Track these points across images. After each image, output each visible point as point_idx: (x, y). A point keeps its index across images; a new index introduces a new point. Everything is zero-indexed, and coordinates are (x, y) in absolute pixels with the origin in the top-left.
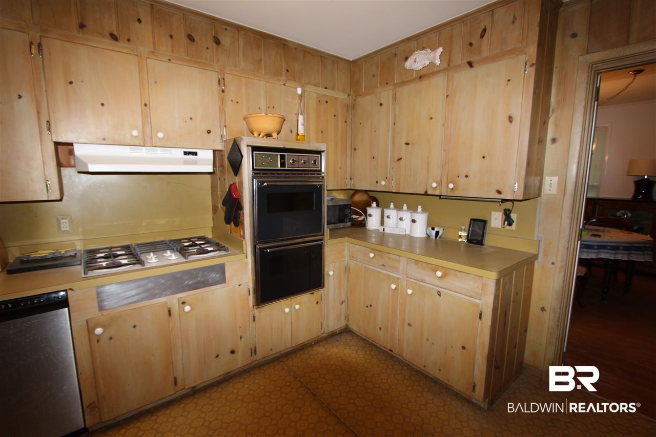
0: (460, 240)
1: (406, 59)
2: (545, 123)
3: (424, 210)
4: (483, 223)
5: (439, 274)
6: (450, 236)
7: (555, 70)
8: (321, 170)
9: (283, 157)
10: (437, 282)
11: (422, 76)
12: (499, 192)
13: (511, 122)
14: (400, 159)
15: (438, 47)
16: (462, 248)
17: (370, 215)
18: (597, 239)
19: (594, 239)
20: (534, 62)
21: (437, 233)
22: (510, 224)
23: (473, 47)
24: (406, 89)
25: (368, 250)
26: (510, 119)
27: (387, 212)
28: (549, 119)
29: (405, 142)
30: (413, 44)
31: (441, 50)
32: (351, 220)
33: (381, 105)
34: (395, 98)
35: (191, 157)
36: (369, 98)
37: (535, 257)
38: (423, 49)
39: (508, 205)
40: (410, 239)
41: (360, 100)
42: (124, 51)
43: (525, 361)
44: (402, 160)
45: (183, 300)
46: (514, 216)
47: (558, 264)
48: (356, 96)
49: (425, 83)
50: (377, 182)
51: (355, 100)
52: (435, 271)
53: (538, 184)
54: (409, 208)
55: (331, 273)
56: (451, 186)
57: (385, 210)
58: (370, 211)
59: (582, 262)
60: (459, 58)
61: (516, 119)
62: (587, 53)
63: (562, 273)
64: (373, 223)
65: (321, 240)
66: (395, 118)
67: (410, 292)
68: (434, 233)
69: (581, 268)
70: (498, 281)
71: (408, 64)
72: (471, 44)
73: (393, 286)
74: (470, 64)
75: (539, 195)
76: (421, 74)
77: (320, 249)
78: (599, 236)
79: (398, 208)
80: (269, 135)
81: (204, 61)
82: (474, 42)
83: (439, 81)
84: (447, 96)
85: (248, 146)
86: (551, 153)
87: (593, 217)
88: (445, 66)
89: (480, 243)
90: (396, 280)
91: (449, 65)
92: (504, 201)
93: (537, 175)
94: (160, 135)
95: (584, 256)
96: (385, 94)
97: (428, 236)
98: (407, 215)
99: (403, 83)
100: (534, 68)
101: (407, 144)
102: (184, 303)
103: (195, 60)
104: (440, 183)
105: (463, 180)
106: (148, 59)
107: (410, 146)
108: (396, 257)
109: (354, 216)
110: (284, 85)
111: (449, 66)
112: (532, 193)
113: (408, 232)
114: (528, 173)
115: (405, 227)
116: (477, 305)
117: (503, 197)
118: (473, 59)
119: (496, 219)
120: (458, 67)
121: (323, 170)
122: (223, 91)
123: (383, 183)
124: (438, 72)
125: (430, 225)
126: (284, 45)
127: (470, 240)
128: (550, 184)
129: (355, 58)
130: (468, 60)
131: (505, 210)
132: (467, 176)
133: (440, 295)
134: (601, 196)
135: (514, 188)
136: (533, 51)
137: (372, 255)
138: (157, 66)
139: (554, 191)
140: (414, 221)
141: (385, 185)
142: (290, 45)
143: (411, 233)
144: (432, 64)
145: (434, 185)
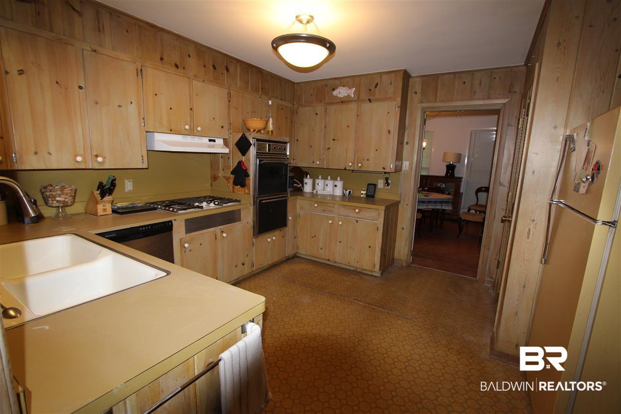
0: (362, 196)
1: (334, 90)
2: (404, 134)
3: (341, 180)
4: (374, 186)
5: (357, 211)
6: (356, 194)
7: (408, 108)
8: (286, 154)
9: (269, 145)
10: (356, 215)
11: (344, 101)
12: (384, 168)
13: (389, 133)
14: (329, 148)
15: (353, 88)
16: (363, 200)
17: (306, 183)
18: (427, 197)
19: (425, 197)
20: (400, 105)
21: (350, 192)
22: (388, 185)
23: (371, 92)
24: (333, 108)
25: (313, 202)
26: (389, 132)
27: (317, 181)
28: (405, 132)
29: (332, 138)
30: (337, 82)
31: (354, 89)
32: (293, 187)
33: (317, 114)
34: (326, 111)
35: (212, 143)
36: (308, 109)
37: (399, 202)
38: (344, 86)
39: (387, 175)
40: (333, 197)
41: (301, 109)
42: (182, 75)
43: (395, 258)
44: (330, 150)
45: (222, 230)
46: (389, 181)
47: (409, 205)
48: (298, 106)
49: (345, 106)
50: (313, 162)
51: (298, 108)
52: (355, 210)
53: (400, 165)
54: (332, 179)
55: (290, 218)
56: (360, 165)
57: (316, 180)
58: (306, 180)
59: (419, 210)
60: (363, 96)
61: (392, 132)
62: (421, 103)
63: (411, 209)
64: (308, 188)
65: (287, 197)
66: (326, 123)
67: (340, 223)
68: (348, 192)
69: (419, 214)
70: (385, 211)
71: (335, 93)
72: (370, 90)
73: (330, 222)
74: (370, 100)
75: (401, 171)
76: (343, 100)
77: (285, 202)
78: (428, 196)
79: (325, 178)
80: (259, 131)
81: (220, 82)
82: (372, 89)
83: (353, 106)
84: (358, 115)
85: (253, 138)
86: (406, 148)
87: (426, 186)
88: (356, 99)
89: (373, 197)
90: (332, 218)
91: (359, 98)
92: (385, 173)
93: (400, 160)
94: (199, 129)
95: (421, 207)
96: (320, 109)
97: (344, 195)
98: (330, 183)
99: (331, 104)
100: (399, 109)
101: (334, 140)
102: (222, 232)
103: (217, 81)
104: (353, 163)
105: (366, 162)
106: (193, 81)
107: (336, 141)
108: (332, 205)
109: (295, 185)
110: (260, 97)
111: (358, 100)
112: (398, 170)
113: (331, 193)
114: (397, 160)
115: (329, 190)
116: (376, 224)
117: (385, 171)
118: (371, 98)
119: (381, 184)
120: (363, 100)
121: (288, 154)
122: (230, 101)
123: (318, 163)
124: (352, 101)
125: (345, 188)
126: (261, 72)
127: (367, 196)
128: (406, 165)
129: (298, 82)
130: (369, 98)
131: (386, 178)
132: (368, 160)
133: (357, 222)
134: (430, 174)
135: (392, 167)
136: (399, 100)
137: (316, 205)
138: (198, 84)
139: (407, 169)
140: (336, 186)
141: (319, 164)
142: (264, 72)
143: (333, 193)
144: (349, 96)
145: (350, 164)
